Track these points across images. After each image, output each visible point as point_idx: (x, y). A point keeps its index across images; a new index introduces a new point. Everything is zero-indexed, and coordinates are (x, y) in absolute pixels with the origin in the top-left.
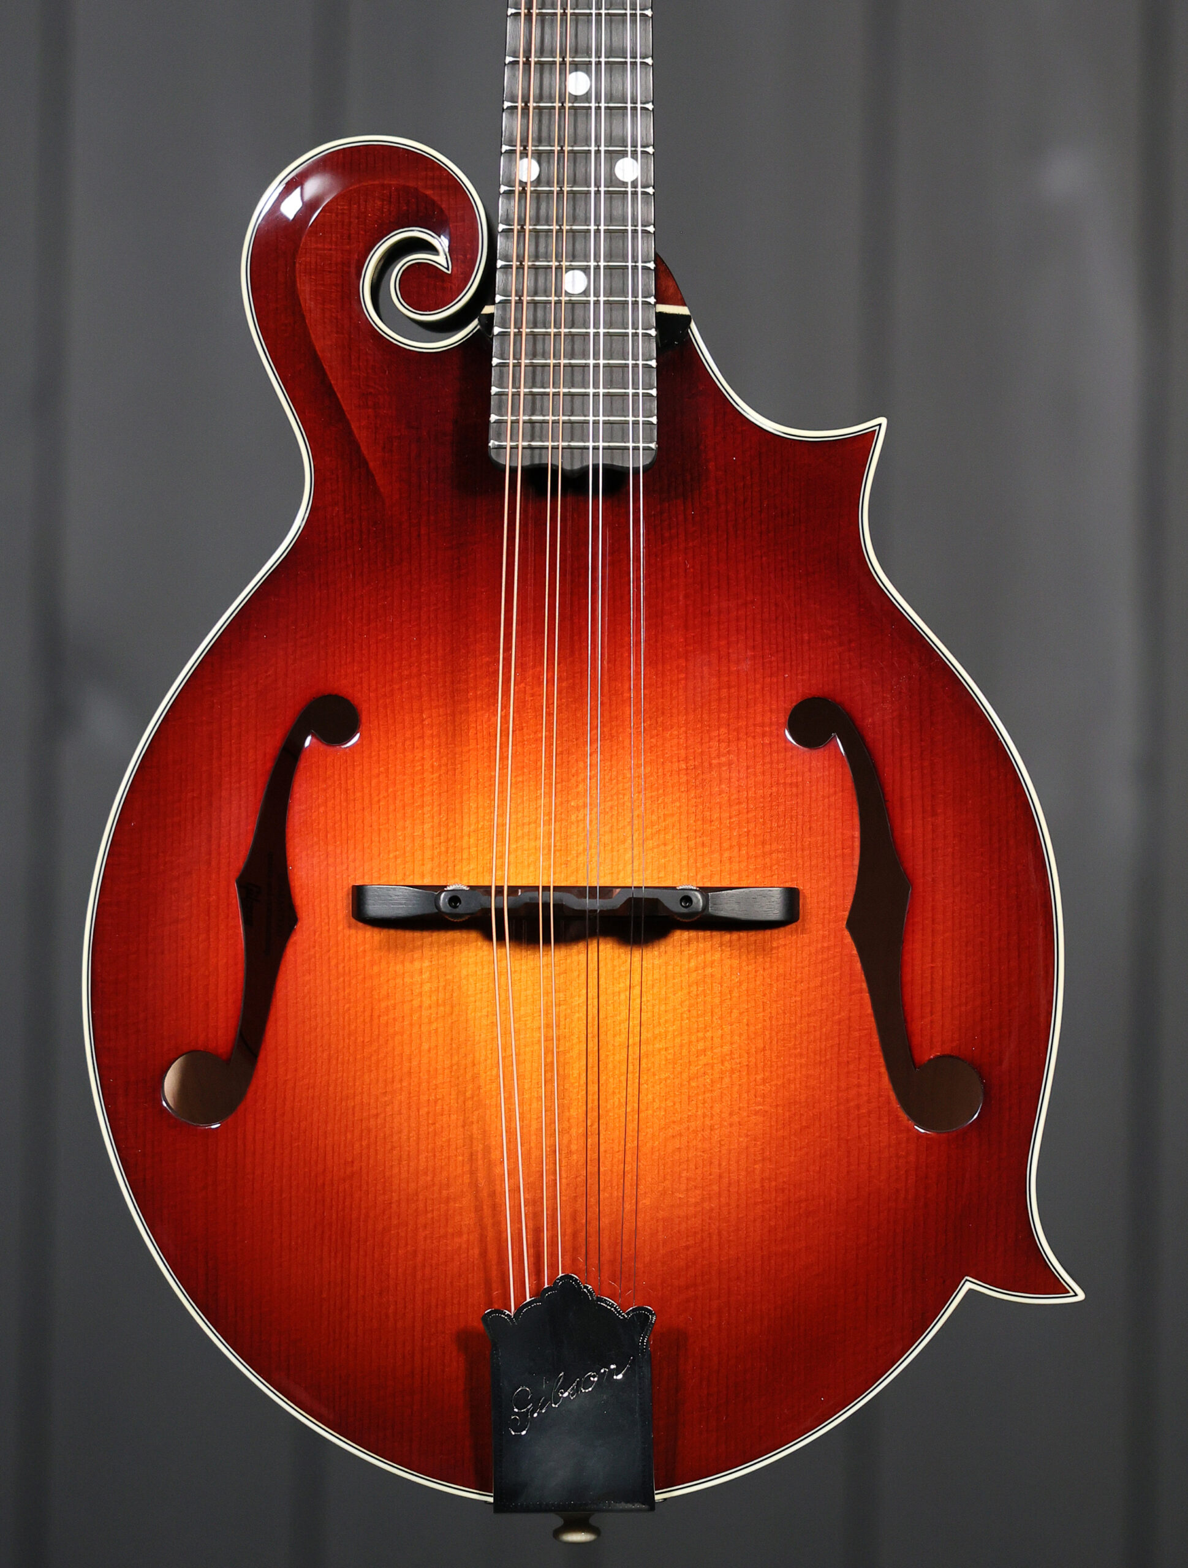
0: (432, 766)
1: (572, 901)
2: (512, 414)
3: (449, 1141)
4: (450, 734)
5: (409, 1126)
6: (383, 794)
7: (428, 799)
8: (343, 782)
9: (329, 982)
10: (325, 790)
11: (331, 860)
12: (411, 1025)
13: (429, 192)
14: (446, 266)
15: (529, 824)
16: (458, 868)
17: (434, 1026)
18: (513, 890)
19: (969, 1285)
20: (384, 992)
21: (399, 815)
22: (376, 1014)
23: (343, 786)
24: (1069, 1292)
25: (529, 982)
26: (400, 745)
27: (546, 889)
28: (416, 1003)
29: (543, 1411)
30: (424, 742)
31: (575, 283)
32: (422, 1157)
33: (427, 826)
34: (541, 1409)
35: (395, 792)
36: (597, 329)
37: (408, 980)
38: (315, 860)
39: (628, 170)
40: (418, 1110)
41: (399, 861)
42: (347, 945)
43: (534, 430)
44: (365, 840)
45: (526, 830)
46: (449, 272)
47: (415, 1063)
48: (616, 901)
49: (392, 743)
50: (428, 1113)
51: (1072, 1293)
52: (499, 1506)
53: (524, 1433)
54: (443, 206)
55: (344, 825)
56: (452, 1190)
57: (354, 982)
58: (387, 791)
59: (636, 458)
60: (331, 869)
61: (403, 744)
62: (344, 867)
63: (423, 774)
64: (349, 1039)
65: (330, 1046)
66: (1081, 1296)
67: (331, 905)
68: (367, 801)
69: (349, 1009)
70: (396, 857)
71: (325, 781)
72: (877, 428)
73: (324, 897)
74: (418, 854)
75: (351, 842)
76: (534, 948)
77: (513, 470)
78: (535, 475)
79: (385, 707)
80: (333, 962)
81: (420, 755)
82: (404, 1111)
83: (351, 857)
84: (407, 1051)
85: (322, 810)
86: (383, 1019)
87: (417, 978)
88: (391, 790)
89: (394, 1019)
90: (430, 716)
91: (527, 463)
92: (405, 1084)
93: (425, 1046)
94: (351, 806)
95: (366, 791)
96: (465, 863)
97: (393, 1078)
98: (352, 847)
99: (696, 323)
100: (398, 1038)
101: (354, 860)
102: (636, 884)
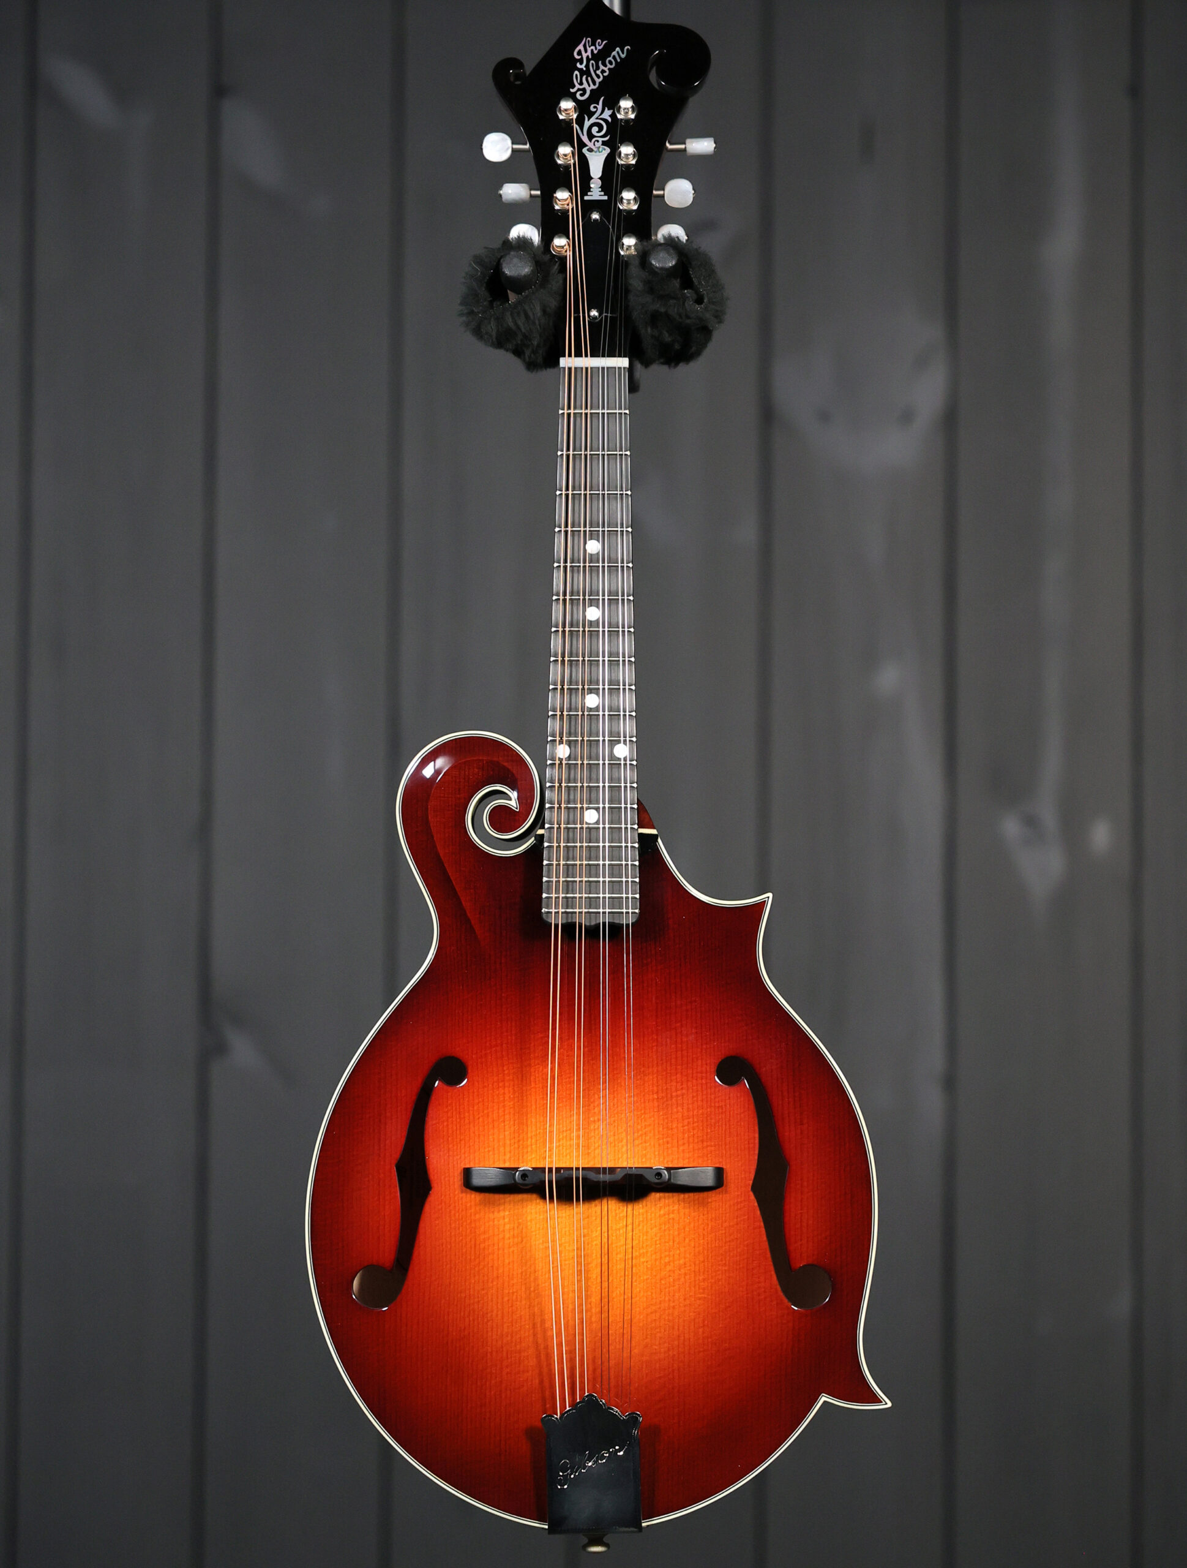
0: (510, 1097)
1: (592, 1176)
2: (555, 894)
3: (521, 1316)
4: (520, 1079)
5: (497, 1308)
6: (481, 1114)
7: (507, 1117)
8: (458, 1107)
9: (450, 1224)
10: (447, 1112)
11: (451, 1153)
12: (498, 1249)
13: (505, 764)
14: (516, 807)
15: (566, 1131)
16: (525, 1157)
17: (511, 1250)
18: (558, 1170)
19: (824, 1398)
20: (482, 1229)
21: (491, 1126)
22: (478, 1243)
23: (458, 1110)
24: (882, 1402)
25: (567, 1224)
26: (490, 1085)
27: (577, 1169)
28: (501, 1236)
29: (577, 1474)
30: (504, 1084)
31: (591, 816)
32: (505, 1325)
33: (507, 1133)
34: (576, 1473)
35: (488, 1113)
36: (604, 844)
37: (496, 1222)
38: (442, 1153)
39: (622, 751)
40: (503, 1298)
41: (491, 1153)
42: (460, 1202)
43: (569, 903)
44: (471, 1141)
45: (565, 1134)
46: (518, 810)
47: (501, 1271)
48: (619, 1176)
49: (486, 1084)
50: (508, 1300)
51: (884, 1403)
52: (550, 1531)
53: (566, 1487)
54: (514, 772)
55: (458, 1132)
56: (523, 1345)
57: (465, 1224)
58: (483, 1112)
59: (628, 918)
60: (451, 1158)
61: (493, 1085)
62: (459, 1157)
63: (504, 1102)
64: (462, 1257)
65: (451, 1261)
66: (889, 1404)
67: (452, 1179)
68: (471, 1117)
69: (462, 1240)
70: (489, 1151)
71: (447, 1107)
72: (767, 899)
73: (447, 1175)
74: (502, 1149)
75: (463, 1142)
76: (570, 1203)
77: (556, 926)
78: (569, 929)
79: (482, 1063)
80: (453, 1212)
81: (503, 1091)
82: (494, 1300)
83: (463, 1151)
84: (496, 1265)
85: (445, 1124)
86: (482, 1246)
87: (501, 1222)
88: (485, 1112)
89: (489, 1246)
90: (508, 1069)
91: (564, 921)
92: (495, 1283)
93: (507, 1261)
94: (462, 1121)
95: (471, 1112)
96: (529, 1154)
97: (488, 1280)
98: (463, 1145)
99: (661, 839)
100: (491, 1257)
101: (465, 1153)
102: (629, 1166)
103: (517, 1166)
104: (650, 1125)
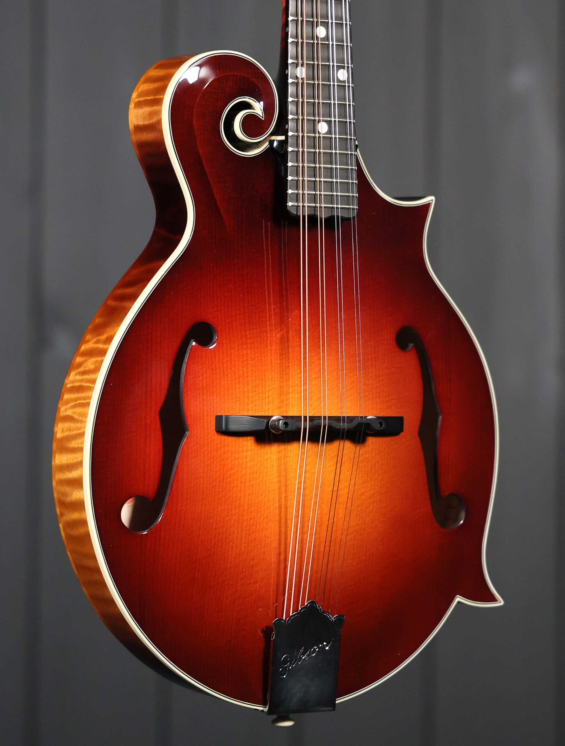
0: (251, 358)
1: (335, 424)
3: (255, 538)
4: (259, 342)
5: (238, 531)
6: (229, 371)
7: (250, 373)
8: (210, 365)
9: (204, 462)
10: (202, 368)
11: (205, 403)
12: (241, 483)
13: (254, 80)
14: (262, 116)
17: (251, 483)
18: (312, 418)
19: (459, 599)
20: (229, 467)
21: (237, 381)
22: (225, 477)
23: (211, 367)
24: (496, 601)
26: (236, 347)
27: (325, 417)
28: (244, 472)
30: (247, 346)
31: (323, 128)
32: (243, 546)
33: (250, 387)
34: (293, 665)
35: (235, 370)
36: (336, 151)
37: (240, 461)
38: (198, 403)
39: (342, 75)
40: (242, 523)
41: (237, 403)
42: (212, 444)
44: (221, 393)
46: (263, 119)
47: (242, 501)
48: (354, 423)
49: (233, 346)
50: (247, 525)
52: (270, 712)
53: (285, 676)
54: (260, 87)
55: (211, 386)
56: (255, 561)
57: (215, 462)
58: (231, 369)
60: (205, 407)
61: (238, 347)
62: (212, 406)
63: (247, 361)
64: (212, 489)
65: (203, 493)
66: (501, 602)
67: (205, 425)
68: (222, 374)
69: (213, 475)
70: (236, 402)
71: (202, 364)
72: (432, 200)
73: (202, 421)
75: (215, 394)
79: (229, 329)
80: (206, 453)
81: (246, 352)
82: (236, 524)
83: (215, 402)
84: (239, 495)
85: (201, 378)
86: (229, 480)
87: (244, 461)
88: (233, 369)
89: (234, 480)
90: (250, 334)
91: (310, 214)
92: (237, 511)
93: (247, 493)
94: (215, 376)
95: (222, 370)
97: (232, 508)
98: (215, 396)
100: (235, 489)
101: (216, 403)
103: (270, 415)
104: (354, 382)
